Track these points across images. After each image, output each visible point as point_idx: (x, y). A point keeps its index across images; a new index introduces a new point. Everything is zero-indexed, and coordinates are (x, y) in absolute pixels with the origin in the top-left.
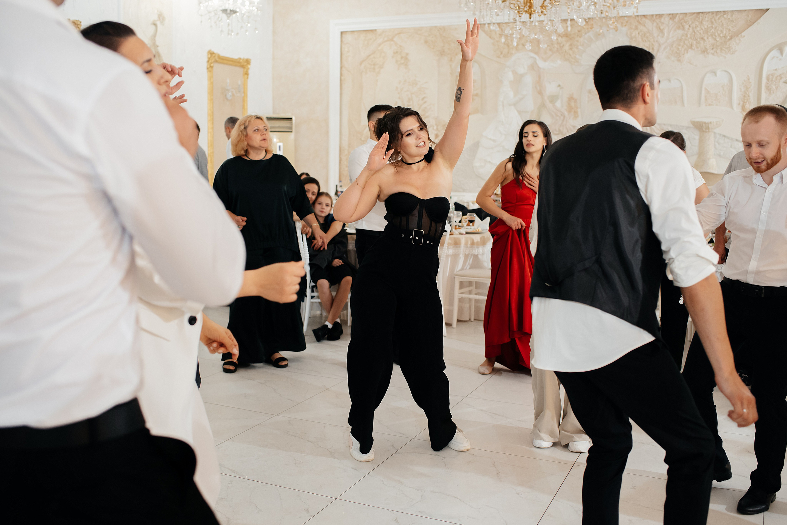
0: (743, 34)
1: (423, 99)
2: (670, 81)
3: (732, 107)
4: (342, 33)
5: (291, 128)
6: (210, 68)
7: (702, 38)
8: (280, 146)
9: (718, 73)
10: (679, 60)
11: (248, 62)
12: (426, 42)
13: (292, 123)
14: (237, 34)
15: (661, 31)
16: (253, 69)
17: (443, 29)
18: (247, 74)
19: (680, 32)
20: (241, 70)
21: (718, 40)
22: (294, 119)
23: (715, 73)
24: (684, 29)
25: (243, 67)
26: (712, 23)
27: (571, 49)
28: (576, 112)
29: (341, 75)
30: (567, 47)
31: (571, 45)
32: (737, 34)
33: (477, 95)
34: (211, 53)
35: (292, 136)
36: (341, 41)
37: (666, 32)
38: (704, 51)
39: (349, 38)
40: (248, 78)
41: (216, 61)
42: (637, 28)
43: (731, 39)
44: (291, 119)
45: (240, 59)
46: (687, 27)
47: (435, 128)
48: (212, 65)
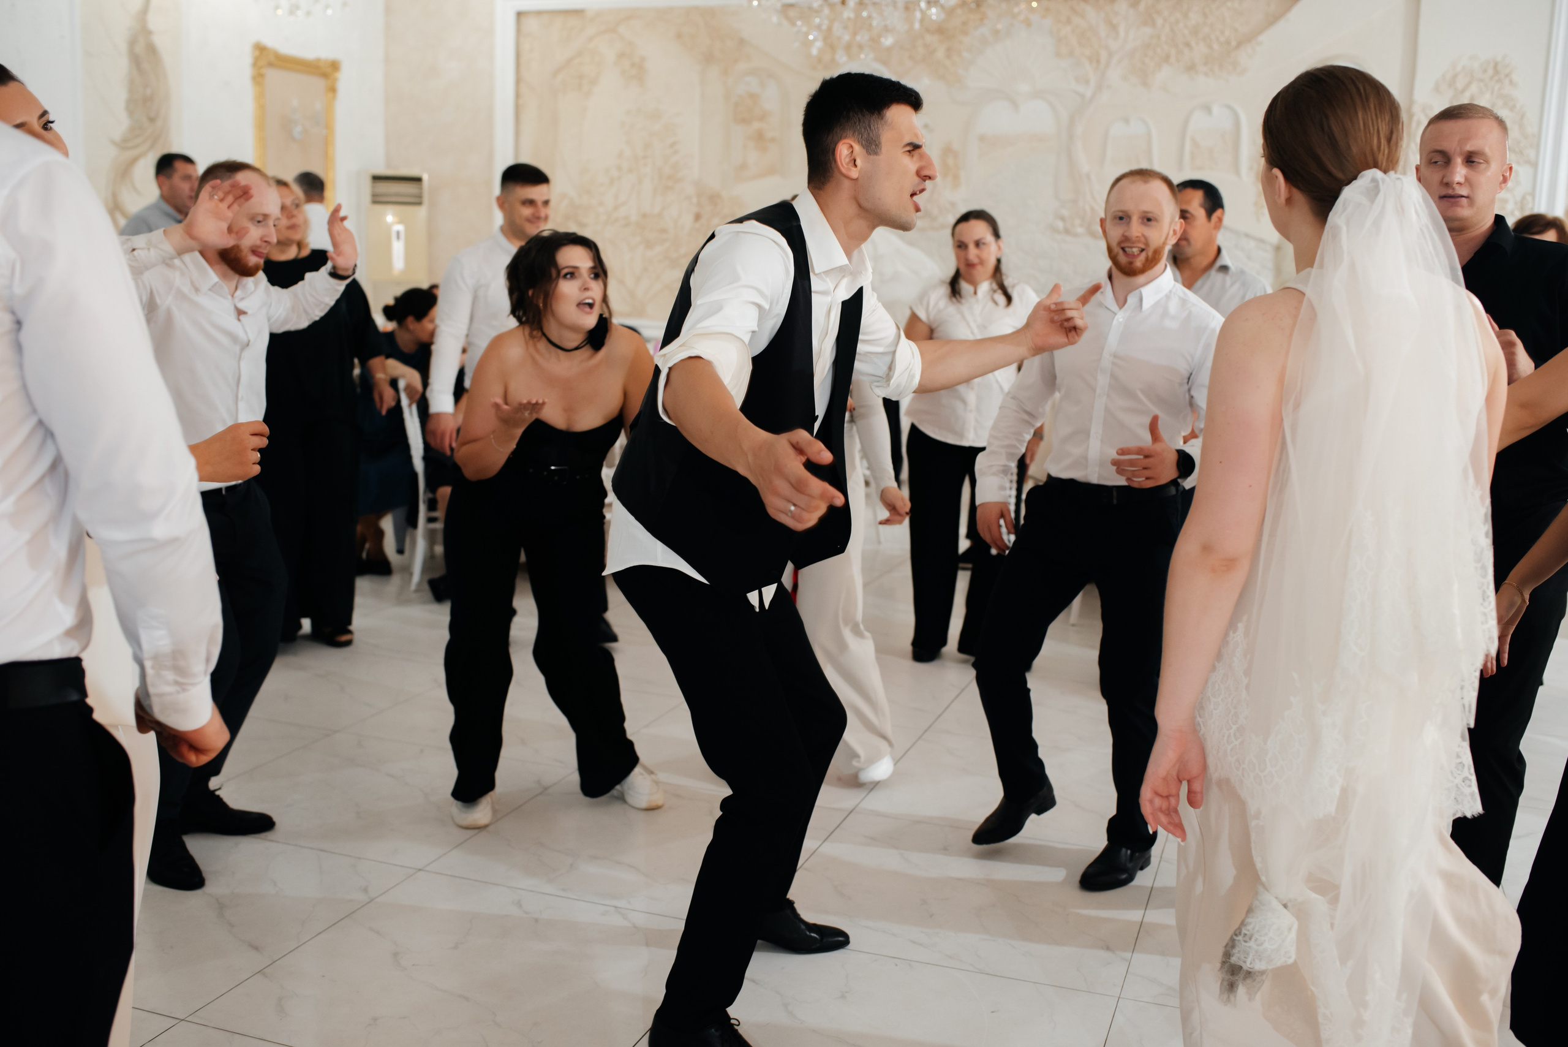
0: (1261, 38)
1: (673, 145)
2: (1127, 121)
3: (1237, 172)
4: (520, 15)
5: (420, 196)
6: (258, 78)
7: (1188, 45)
8: (398, 233)
9: (1216, 109)
10: (1145, 84)
11: (335, 66)
12: (679, 36)
13: (421, 189)
14: (308, 13)
15: (1114, 28)
16: (345, 80)
17: (709, 13)
18: (333, 90)
19: (1148, 30)
20: (319, 84)
21: (1216, 46)
22: (425, 177)
23: (1208, 109)
24: (1153, 24)
25: (325, 75)
26: (1205, 15)
27: (948, 56)
28: (956, 177)
29: (518, 95)
30: (940, 54)
31: (949, 50)
32: (1248, 39)
33: (773, 140)
34: (261, 50)
35: (421, 212)
36: (519, 31)
37: (1122, 29)
38: (1191, 68)
39: (531, 24)
40: (334, 98)
41: (271, 65)
42: (1069, 21)
43: (1239, 45)
44: (418, 180)
45: (318, 60)
46: (1159, 21)
47: (695, 200)
48: (264, 71)
